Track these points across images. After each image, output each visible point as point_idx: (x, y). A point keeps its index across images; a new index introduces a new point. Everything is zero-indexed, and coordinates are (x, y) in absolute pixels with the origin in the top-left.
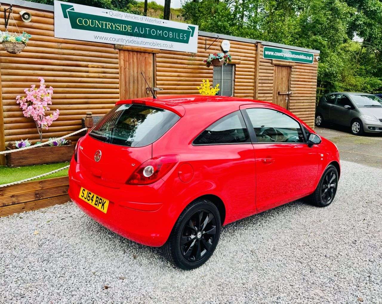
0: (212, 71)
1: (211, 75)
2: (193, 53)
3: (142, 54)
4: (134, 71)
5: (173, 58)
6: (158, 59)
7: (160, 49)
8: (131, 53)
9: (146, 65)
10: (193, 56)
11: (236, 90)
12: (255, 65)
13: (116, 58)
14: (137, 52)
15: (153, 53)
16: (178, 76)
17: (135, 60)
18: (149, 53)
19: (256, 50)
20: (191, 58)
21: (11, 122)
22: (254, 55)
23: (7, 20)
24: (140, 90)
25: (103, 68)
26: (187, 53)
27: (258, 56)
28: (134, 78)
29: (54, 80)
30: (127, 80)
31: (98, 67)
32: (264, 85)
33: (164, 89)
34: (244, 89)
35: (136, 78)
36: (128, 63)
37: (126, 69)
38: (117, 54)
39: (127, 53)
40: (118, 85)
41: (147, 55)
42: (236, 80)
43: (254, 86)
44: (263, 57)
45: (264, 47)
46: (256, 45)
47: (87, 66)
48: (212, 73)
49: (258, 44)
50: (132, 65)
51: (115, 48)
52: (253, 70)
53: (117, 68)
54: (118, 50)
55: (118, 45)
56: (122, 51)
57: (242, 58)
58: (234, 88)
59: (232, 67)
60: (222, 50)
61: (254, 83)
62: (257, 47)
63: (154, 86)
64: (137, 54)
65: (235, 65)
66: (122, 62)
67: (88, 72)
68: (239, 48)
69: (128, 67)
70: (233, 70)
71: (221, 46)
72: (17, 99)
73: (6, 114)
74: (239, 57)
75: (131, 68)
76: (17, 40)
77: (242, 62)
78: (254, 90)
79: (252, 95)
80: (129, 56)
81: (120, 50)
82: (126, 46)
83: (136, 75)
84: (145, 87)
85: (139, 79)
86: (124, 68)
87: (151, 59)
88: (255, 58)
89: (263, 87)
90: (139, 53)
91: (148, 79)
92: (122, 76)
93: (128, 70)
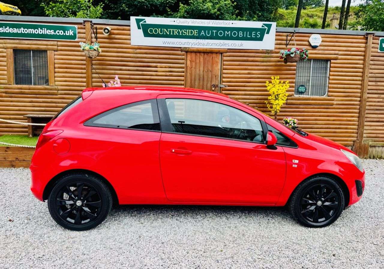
0: (295, 68)
1: (295, 72)
2: (268, 50)
3: (209, 54)
4: (200, 70)
5: (244, 56)
6: (225, 58)
7: (228, 49)
8: (198, 54)
9: (213, 64)
10: (268, 53)
11: (330, 88)
12: (364, 60)
13: (183, 59)
15: (220, 53)
16: (249, 74)
17: (202, 60)
18: (217, 53)
19: (366, 43)
20: (267, 55)
22: (363, 49)
25: (170, 67)
26: (261, 50)
27: (368, 50)
28: (199, 75)
29: (129, 78)
30: (193, 77)
31: (166, 68)
32: (379, 83)
33: (229, 86)
34: (344, 88)
35: (202, 76)
36: (194, 63)
37: (192, 69)
38: (184, 55)
39: (193, 55)
40: (183, 82)
41: (214, 55)
42: (331, 77)
43: (361, 85)
44: (379, 51)
45: (381, 38)
46: (366, 36)
48: (294, 70)
49: (369, 35)
50: (198, 65)
51: (182, 51)
52: (362, 66)
53: (183, 68)
54: (184, 52)
55: (184, 48)
56: (189, 53)
57: (341, 53)
58: (328, 86)
59: (327, 64)
60: (310, 45)
61: (362, 81)
62: (367, 39)
63: (220, 83)
64: (204, 55)
65: (330, 61)
66: (189, 62)
67: (157, 71)
68: (337, 42)
69: (194, 67)
70: (329, 66)
71: (308, 41)
74: (337, 52)
75: (198, 67)
76: (90, 49)
77: (340, 57)
78: (361, 89)
79: (359, 95)
80: (196, 56)
81: (187, 52)
82: (192, 48)
83: (202, 74)
84: (211, 84)
85: (206, 77)
86: (189, 67)
87: (218, 58)
88: (364, 52)
89: (378, 86)
90: (205, 54)
91: (214, 77)
92: (188, 75)
93: (194, 69)
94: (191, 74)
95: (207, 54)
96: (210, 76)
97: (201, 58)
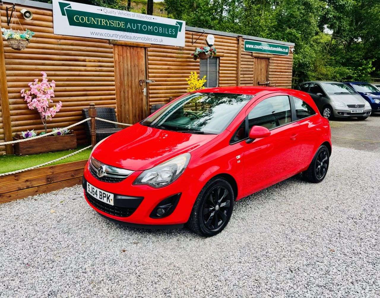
0: (199, 64)
2: (181, 47)
3: (135, 48)
4: (128, 65)
5: (163, 52)
6: (149, 53)
7: (151, 44)
8: (125, 48)
9: (139, 59)
11: (220, 81)
12: (237, 58)
13: (112, 53)
14: (130, 46)
15: (145, 48)
16: (168, 69)
17: (129, 54)
18: (141, 47)
19: (238, 44)
20: (180, 51)
21: (17, 114)
22: (236, 49)
23: (9, 18)
24: (133, 82)
25: (99, 62)
26: (176, 47)
27: (240, 49)
28: (128, 70)
29: (55, 74)
30: (122, 73)
31: (94, 62)
32: (245, 76)
33: (156, 81)
34: (228, 80)
35: (130, 71)
36: (122, 57)
37: (120, 63)
38: (112, 48)
39: (120, 48)
40: (113, 78)
41: (139, 49)
42: (220, 72)
43: (236, 77)
44: (244, 50)
45: (245, 40)
46: (238, 38)
47: (84, 61)
48: (198, 66)
49: (240, 38)
50: (125, 59)
51: (110, 43)
53: (112, 62)
54: (112, 45)
55: (113, 40)
56: (116, 46)
57: (225, 51)
58: (219, 79)
59: (217, 60)
60: (208, 44)
61: (236, 74)
62: (238, 40)
63: (146, 79)
64: (130, 49)
65: (219, 58)
66: (117, 56)
67: (85, 66)
68: (222, 42)
69: (122, 61)
70: (218, 62)
71: (206, 41)
72: (21, 92)
73: (11, 106)
74: (223, 51)
75: (125, 62)
76: (21, 38)
77: (225, 55)
78: (236, 81)
79: (235, 85)
80: (122, 50)
81: (114, 45)
82: (120, 41)
83: (130, 68)
84: (139, 79)
85: (133, 72)
86: (117, 62)
88: (237, 51)
89: (244, 78)
91: (141, 72)
92: (117, 70)
93: (122, 63)
94: (120, 69)
97: (128, 52)
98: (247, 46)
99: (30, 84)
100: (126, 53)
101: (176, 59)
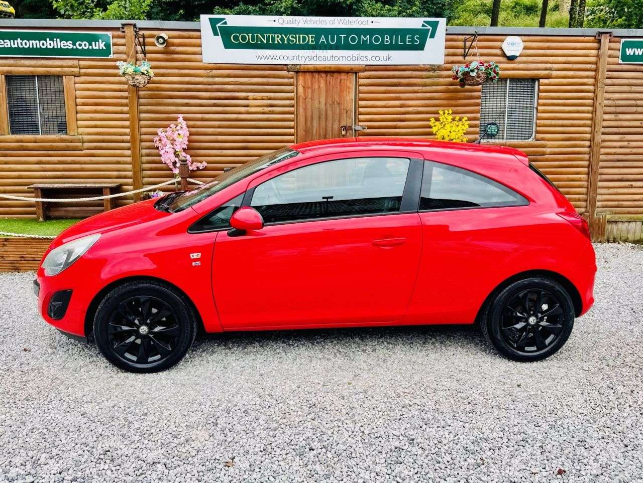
0: (480, 94)
1: (479, 101)
2: (434, 65)
3: (335, 75)
4: (320, 102)
5: (393, 77)
6: (362, 81)
7: (366, 65)
8: (316, 75)
9: (341, 91)
10: (434, 70)
12: (595, 78)
13: (291, 85)
14: (326, 72)
15: (353, 71)
16: (402, 106)
17: (323, 85)
18: (348, 72)
19: (599, 49)
20: (431, 73)
21: (151, 169)
22: (594, 59)
23: (143, 47)
24: (329, 129)
25: (270, 99)
26: (421, 66)
27: (602, 60)
28: (319, 112)
29: (202, 118)
30: (309, 114)
31: (263, 99)
32: (621, 116)
33: (369, 128)
34: (562, 126)
35: (323, 112)
36: (310, 91)
37: (307, 100)
38: (292, 78)
39: (308, 76)
41: (343, 76)
42: (540, 108)
43: (591, 119)
44: (620, 61)
45: (623, 40)
46: (597, 38)
47: (246, 99)
49: (603, 36)
50: (316, 93)
51: (289, 70)
52: (592, 88)
53: (292, 99)
54: (293, 73)
55: (293, 65)
56: (301, 74)
57: (556, 66)
58: (536, 123)
59: (534, 85)
60: (504, 55)
61: (592, 113)
62: (599, 41)
63: (355, 124)
64: (326, 76)
65: (538, 80)
66: (301, 89)
67: (247, 106)
68: (549, 48)
69: (310, 96)
70: (536, 89)
71: (501, 48)
72: (155, 141)
73: (145, 159)
74: (549, 66)
75: (316, 96)
76: (135, 72)
77: (554, 73)
78: (591, 127)
79: (588, 136)
80: (313, 79)
81: (297, 72)
82: (305, 66)
83: (324, 108)
84: (340, 124)
85: (329, 112)
86: (303, 98)
87: (350, 82)
88: (596, 63)
89: (620, 120)
90: (329, 75)
91: (345, 112)
92: (301, 110)
93: (310, 100)
94: (305, 109)
95: (332, 74)
96: (337, 111)
97: (321, 82)
98: (630, 52)
99: (159, 131)
100: (319, 82)
101: (421, 88)
